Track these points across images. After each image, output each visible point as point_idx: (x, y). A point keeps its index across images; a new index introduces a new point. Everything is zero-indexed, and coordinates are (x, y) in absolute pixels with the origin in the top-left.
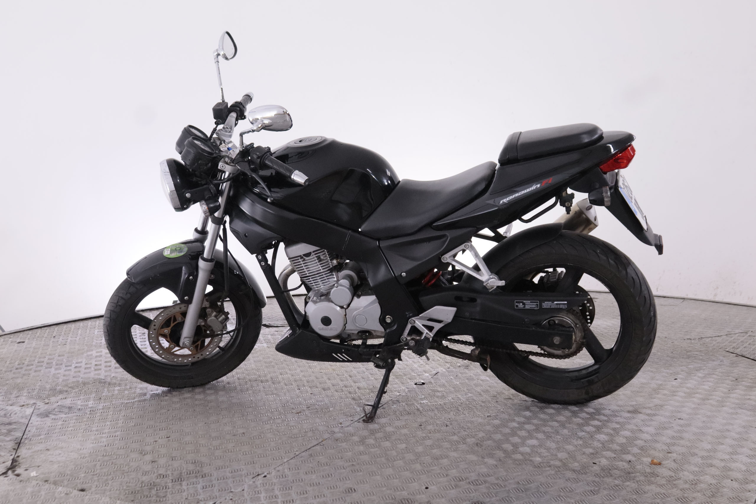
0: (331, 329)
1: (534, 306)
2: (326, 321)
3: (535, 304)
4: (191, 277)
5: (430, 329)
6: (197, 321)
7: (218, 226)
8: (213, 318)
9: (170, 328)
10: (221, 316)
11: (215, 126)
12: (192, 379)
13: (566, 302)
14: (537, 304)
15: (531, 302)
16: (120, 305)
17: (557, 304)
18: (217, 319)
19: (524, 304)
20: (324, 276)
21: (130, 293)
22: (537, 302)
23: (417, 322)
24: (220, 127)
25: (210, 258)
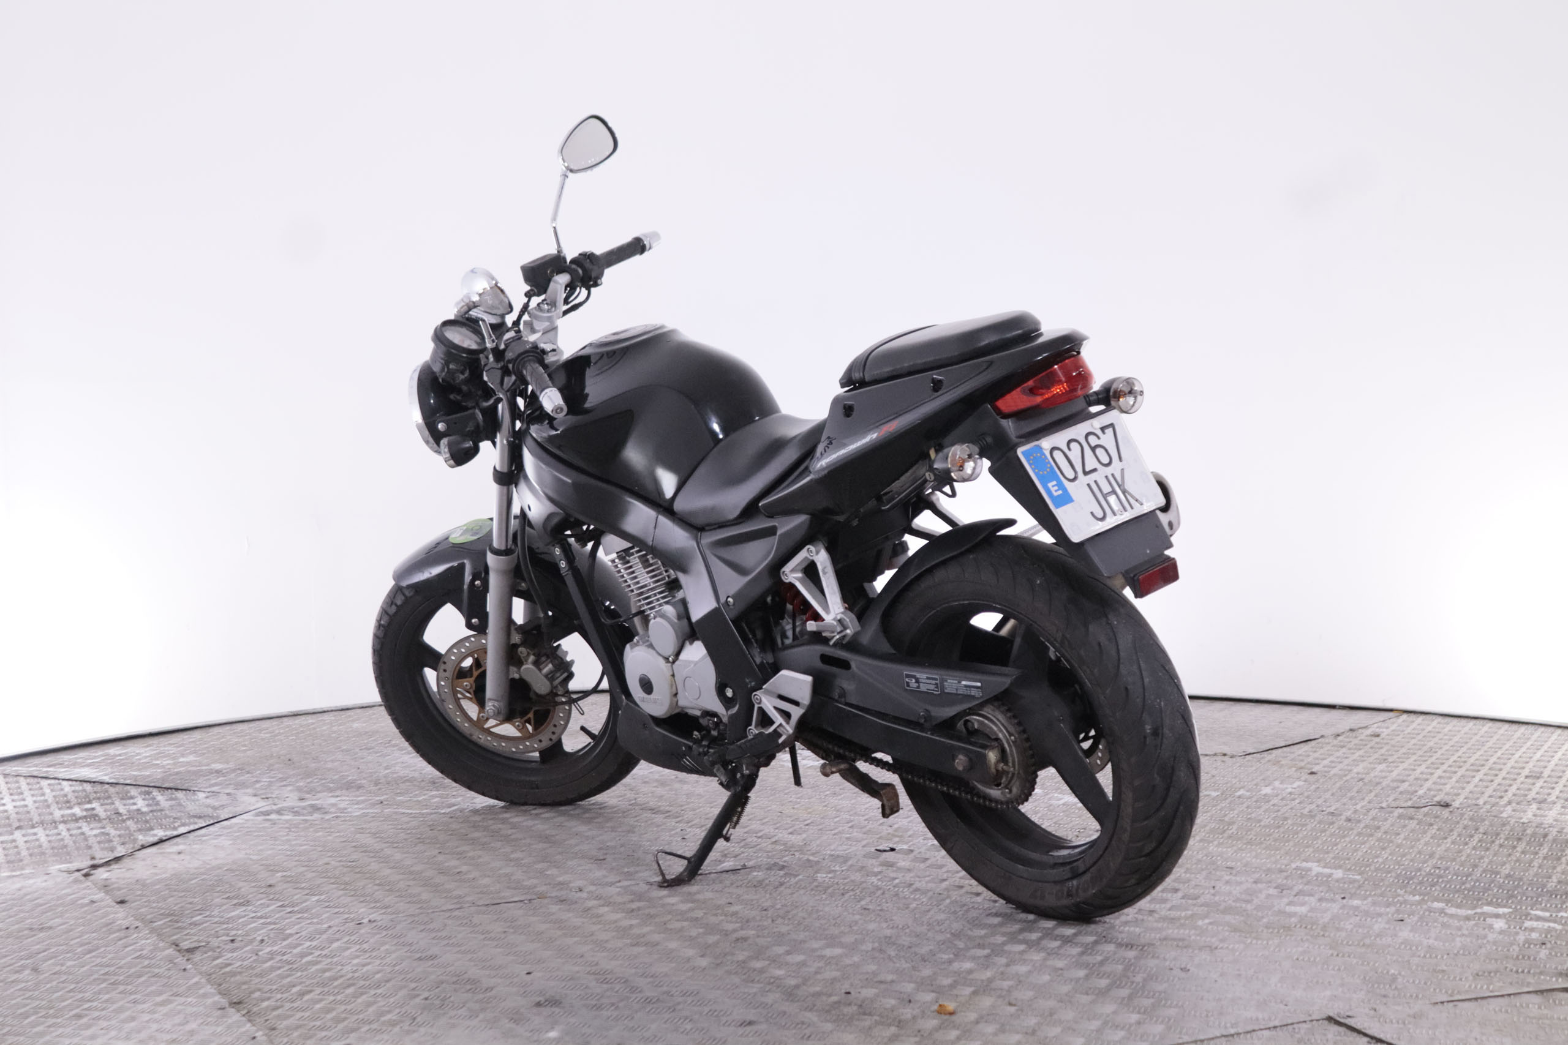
0: (655, 702)
1: (932, 687)
2: (647, 686)
3: (934, 682)
4: (477, 583)
5: (787, 715)
6: (508, 672)
7: (505, 488)
8: (530, 666)
9: (473, 679)
10: (547, 665)
11: (526, 300)
12: (537, 788)
13: (979, 684)
14: (936, 684)
15: (928, 678)
16: (383, 626)
17: (966, 686)
18: (540, 670)
19: (917, 681)
20: (659, 596)
21: (396, 605)
22: (936, 679)
23: (764, 699)
24: (535, 301)
25: (503, 548)
